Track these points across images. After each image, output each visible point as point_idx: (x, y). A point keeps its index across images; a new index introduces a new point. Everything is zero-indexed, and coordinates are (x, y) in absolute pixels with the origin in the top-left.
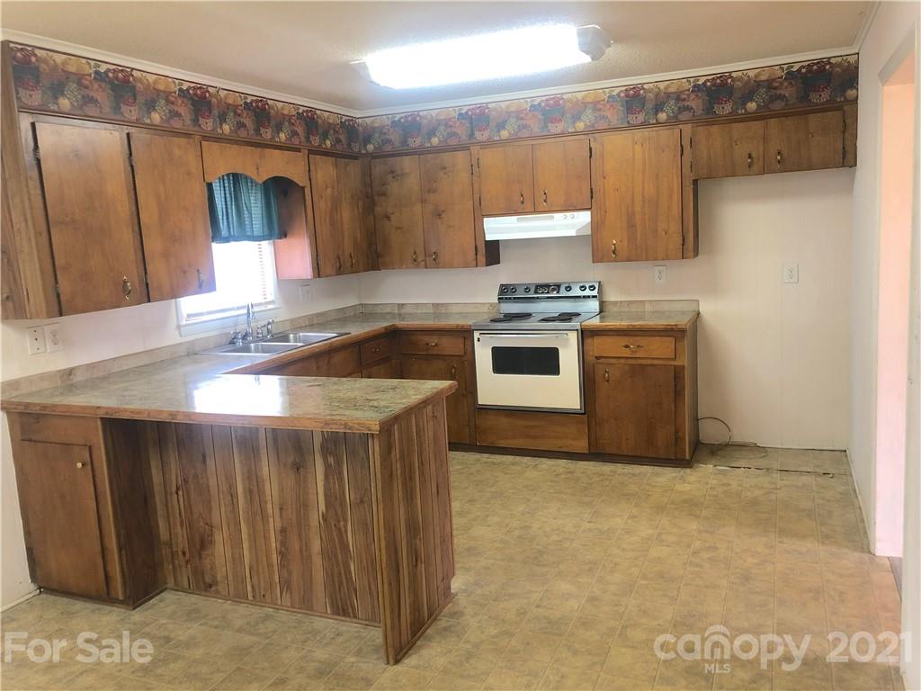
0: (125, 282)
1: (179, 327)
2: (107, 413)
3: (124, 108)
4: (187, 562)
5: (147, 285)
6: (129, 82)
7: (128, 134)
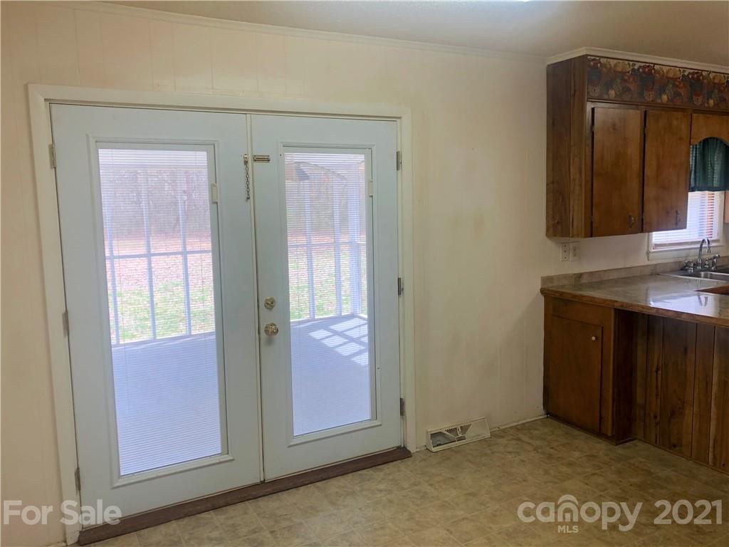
0: (630, 217)
1: (648, 253)
2: (622, 306)
3: (646, 93)
4: (657, 424)
5: (642, 219)
6: (652, 74)
7: (646, 112)
